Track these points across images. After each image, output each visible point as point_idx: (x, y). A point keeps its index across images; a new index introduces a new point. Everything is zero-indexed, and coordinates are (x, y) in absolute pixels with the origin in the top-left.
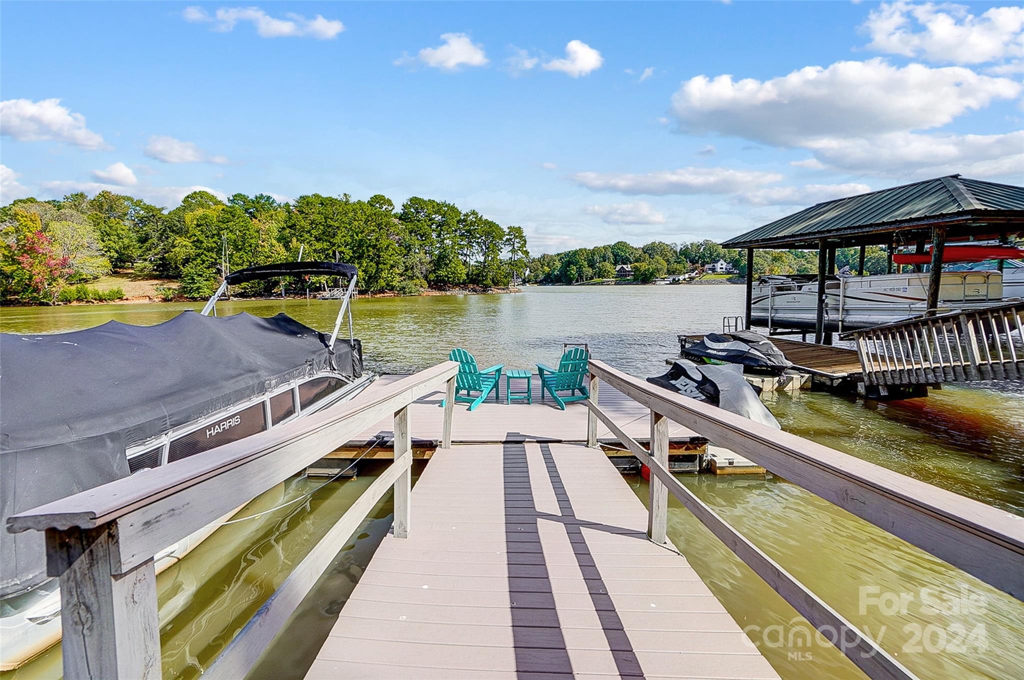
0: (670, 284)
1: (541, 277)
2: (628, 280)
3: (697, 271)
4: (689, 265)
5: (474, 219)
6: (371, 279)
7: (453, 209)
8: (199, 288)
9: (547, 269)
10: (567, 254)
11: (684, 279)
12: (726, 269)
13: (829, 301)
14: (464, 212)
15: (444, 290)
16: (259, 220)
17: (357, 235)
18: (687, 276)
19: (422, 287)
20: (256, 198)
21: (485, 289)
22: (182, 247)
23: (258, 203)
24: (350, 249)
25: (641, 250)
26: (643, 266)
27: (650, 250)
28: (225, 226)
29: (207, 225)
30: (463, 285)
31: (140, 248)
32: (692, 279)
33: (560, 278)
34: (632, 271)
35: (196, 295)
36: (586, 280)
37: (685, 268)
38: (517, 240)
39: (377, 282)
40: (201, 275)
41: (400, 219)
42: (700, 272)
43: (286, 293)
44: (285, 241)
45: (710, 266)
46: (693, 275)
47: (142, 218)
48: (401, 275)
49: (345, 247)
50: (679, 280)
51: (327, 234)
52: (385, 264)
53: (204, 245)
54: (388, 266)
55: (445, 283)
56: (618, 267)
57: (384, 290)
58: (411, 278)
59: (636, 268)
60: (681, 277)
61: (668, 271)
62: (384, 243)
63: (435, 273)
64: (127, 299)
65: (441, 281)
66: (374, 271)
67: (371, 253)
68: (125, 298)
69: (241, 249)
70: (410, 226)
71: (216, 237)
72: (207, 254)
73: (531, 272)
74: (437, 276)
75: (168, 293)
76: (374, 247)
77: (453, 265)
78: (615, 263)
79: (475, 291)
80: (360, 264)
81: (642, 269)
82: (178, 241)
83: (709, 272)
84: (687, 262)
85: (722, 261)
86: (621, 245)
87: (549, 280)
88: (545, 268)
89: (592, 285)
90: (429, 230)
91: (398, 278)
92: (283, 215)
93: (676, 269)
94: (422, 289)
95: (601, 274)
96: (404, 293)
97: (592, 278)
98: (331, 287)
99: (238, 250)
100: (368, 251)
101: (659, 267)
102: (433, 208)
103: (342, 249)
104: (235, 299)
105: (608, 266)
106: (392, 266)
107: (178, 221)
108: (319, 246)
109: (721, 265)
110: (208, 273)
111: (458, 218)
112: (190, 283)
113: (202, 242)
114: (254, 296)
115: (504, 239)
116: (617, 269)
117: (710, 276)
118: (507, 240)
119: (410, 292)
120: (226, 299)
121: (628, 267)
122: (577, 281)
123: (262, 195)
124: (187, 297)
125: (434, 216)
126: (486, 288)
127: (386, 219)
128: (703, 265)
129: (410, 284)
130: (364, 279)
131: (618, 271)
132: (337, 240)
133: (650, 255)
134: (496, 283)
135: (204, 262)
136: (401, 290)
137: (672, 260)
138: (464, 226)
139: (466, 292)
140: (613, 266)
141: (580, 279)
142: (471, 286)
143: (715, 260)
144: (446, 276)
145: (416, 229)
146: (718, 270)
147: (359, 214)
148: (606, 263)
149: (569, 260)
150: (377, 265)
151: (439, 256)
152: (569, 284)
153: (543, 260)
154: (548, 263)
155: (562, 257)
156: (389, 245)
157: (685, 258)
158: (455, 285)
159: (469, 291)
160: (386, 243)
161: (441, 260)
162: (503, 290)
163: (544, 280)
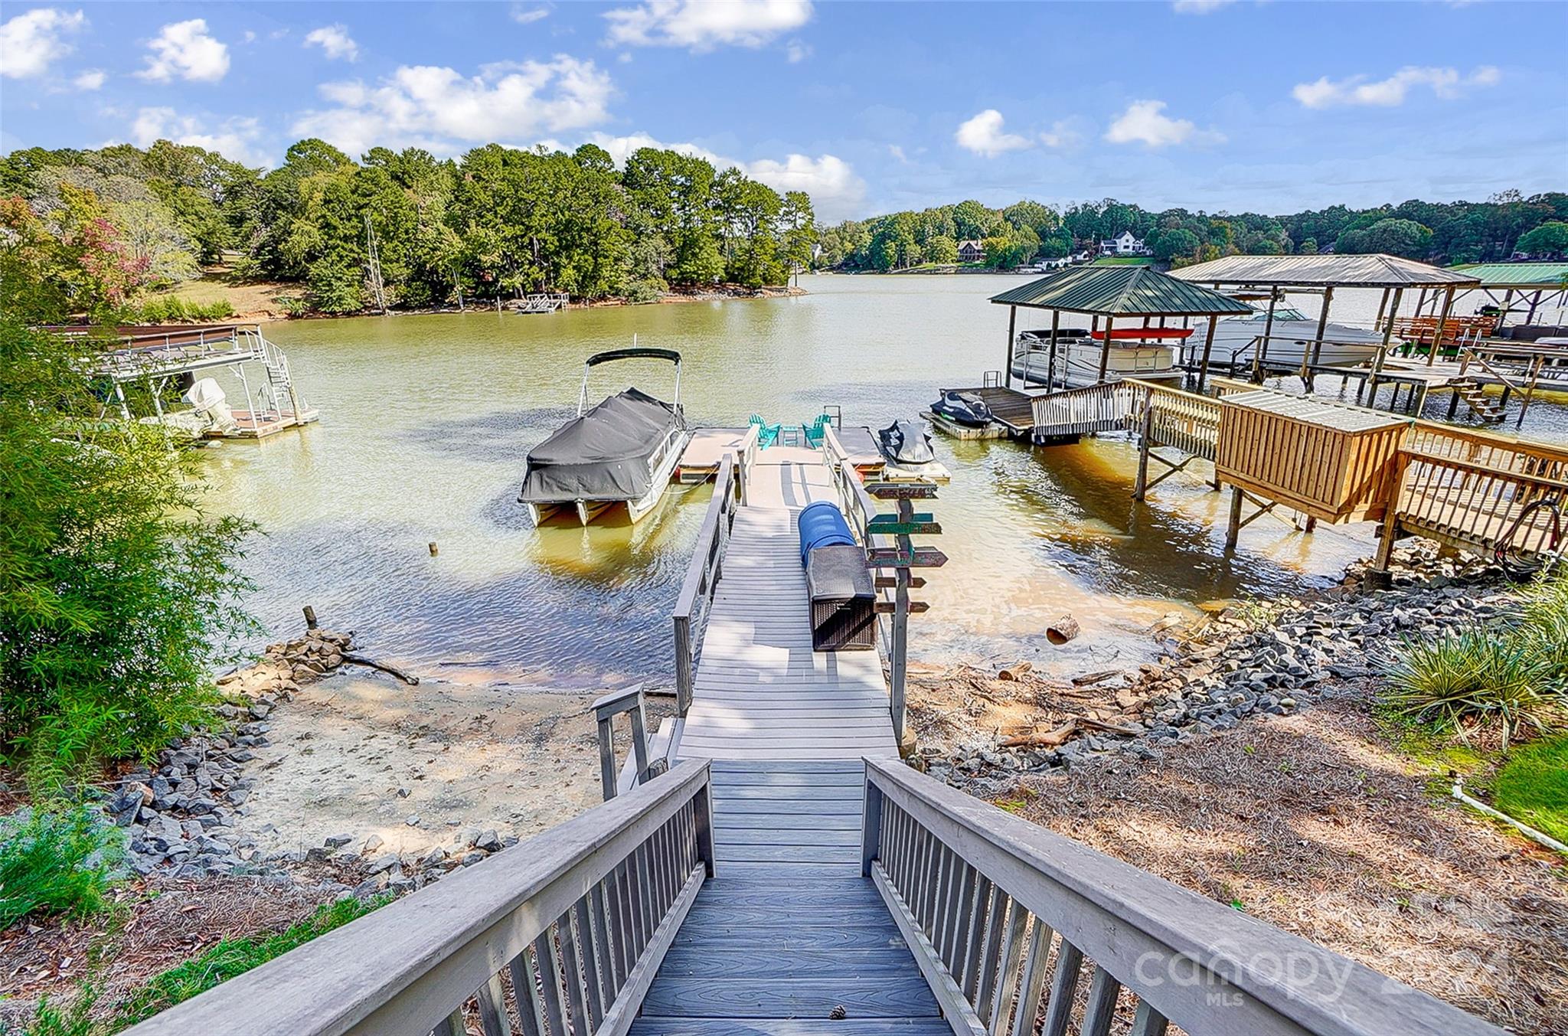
0: (1043, 272)
1: (840, 259)
2: (977, 265)
3: (1086, 252)
4: (1075, 241)
5: (735, 182)
6: (588, 279)
7: (703, 166)
8: (340, 298)
9: (849, 247)
10: (881, 222)
11: (1066, 265)
12: (1134, 248)
13: (1058, 363)
14: (719, 171)
15: (693, 293)
16: (414, 191)
17: (563, 213)
18: (1070, 259)
19: (660, 289)
20: (405, 153)
21: (753, 289)
22: (305, 234)
23: (409, 162)
24: (554, 235)
25: (1001, 215)
26: (1002, 243)
27: (1016, 216)
28: (366, 201)
29: (340, 202)
30: (721, 287)
31: (236, 234)
33: (870, 261)
34: (983, 251)
35: (337, 309)
36: (911, 265)
37: (1068, 246)
38: (800, 214)
39: (595, 283)
40: (340, 279)
41: (623, 183)
42: (1092, 254)
43: (465, 302)
44: (458, 224)
45: (1109, 243)
46: (1080, 257)
47: (233, 187)
48: (630, 273)
49: (547, 231)
50: (1057, 266)
51: (519, 214)
52: (606, 257)
53: (341, 232)
54: (611, 259)
55: (694, 282)
56: (963, 244)
57: (604, 295)
58: (644, 277)
59: (990, 245)
60: (1062, 262)
61: (1041, 249)
62: (602, 224)
63: (679, 268)
64: (238, 317)
65: (686, 280)
66: (590, 268)
67: (585, 241)
68: (234, 314)
69: (392, 238)
70: (639, 195)
71: (354, 219)
72: (346, 246)
73: (824, 252)
74: (682, 273)
75: (296, 305)
76: (589, 230)
77: (706, 255)
78: (958, 237)
79: (736, 293)
80: (570, 258)
81: (1001, 247)
82: (296, 226)
83: (1107, 252)
84: (1073, 236)
85: (1128, 235)
86: (970, 207)
87: (853, 264)
88: (847, 244)
89: (918, 273)
90: (667, 203)
91: (625, 278)
92: (448, 182)
93: (1054, 248)
94: (660, 293)
95: (933, 255)
96: (635, 300)
97: (920, 262)
98: (531, 293)
99: (390, 239)
100: (581, 237)
101: (1027, 243)
102: (674, 164)
103: (543, 235)
104: (393, 313)
105: (946, 242)
106: (616, 260)
107: (289, 192)
108: (509, 231)
109: (1126, 242)
110: (348, 274)
111: (711, 181)
112: (327, 291)
113: (335, 228)
114: (419, 307)
115: (781, 213)
116: (960, 248)
117: (1108, 261)
118: (787, 213)
119: (645, 299)
120: (380, 314)
121: (978, 245)
122: (896, 266)
123: (413, 149)
124: (325, 312)
125: (674, 178)
126: (755, 288)
127: (605, 187)
128: (1097, 242)
129: (643, 286)
130: (576, 281)
131: (961, 251)
132: (535, 222)
133: (1014, 223)
134: (767, 280)
135: (341, 258)
136: (631, 295)
137: (1051, 230)
138: (721, 193)
139: (725, 296)
140: (954, 243)
141: (901, 263)
142: (731, 286)
143: (1117, 234)
144: (694, 273)
145: (649, 200)
146: (1121, 250)
147: (564, 180)
148: (943, 237)
149: (885, 231)
150: (595, 258)
151: (685, 242)
152: (883, 272)
153: (844, 231)
154: (852, 236)
155: (872, 225)
156: (610, 228)
157: (1070, 229)
158: (709, 285)
159: (729, 295)
160: (606, 225)
161: (687, 247)
162: (779, 291)
163: (845, 264)
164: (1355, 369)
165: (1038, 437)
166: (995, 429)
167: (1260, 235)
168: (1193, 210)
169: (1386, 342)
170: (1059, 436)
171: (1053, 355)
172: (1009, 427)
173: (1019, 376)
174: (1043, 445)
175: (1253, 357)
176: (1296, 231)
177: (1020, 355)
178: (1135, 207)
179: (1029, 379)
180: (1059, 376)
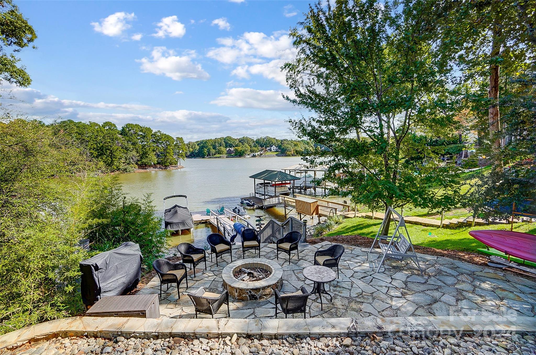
0: (252, 157)
1: (189, 154)
2: (232, 155)
3: (263, 151)
4: (260, 148)
5: (159, 135)
6: (109, 165)
7: (149, 130)
9: (191, 150)
10: (202, 142)
11: (258, 155)
12: (276, 150)
13: (266, 191)
14: (154, 131)
15: (146, 169)
17: (100, 144)
18: (259, 153)
21: (166, 167)
24: (96, 151)
25: (238, 141)
26: (239, 149)
27: (242, 141)
30: (155, 166)
32: (261, 154)
33: (199, 154)
34: (234, 151)
36: (212, 155)
37: (258, 149)
39: (112, 166)
41: (121, 134)
42: (265, 151)
45: (269, 148)
48: (124, 163)
49: (93, 150)
54: (117, 159)
55: (146, 165)
56: (228, 149)
57: (115, 171)
58: (128, 164)
59: (236, 149)
60: (257, 154)
61: (251, 150)
63: (141, 161)
65: (143, 165)
66: (110, 162)
67: (108, 153)
70: (127, 138)
74: (142, 163)
76: (109, 149)
77: (150, 157)
78: (226, 147)
79: (160, 168)
81: (239, 150)
83: (269, 151)
84: (259, 146)
85: (274, 146)
86: (229, 138)
87: (193, 155)
88: (191, 149)
89: (215, 158)
90: (137, 140)
91: (123, 165)
93: (254, 150)
94: (135, 169)
95: (220, 152)
96: (126, 172)
97: (215, 154)
100: (106, 152)
101: (247, 149)
102: (139, 129)
105: (223, 148)
106: (119, 159)
109: (274, 148)
111: (151, 134)
116: (227, 150)
117: (269, 153)
119: (130, 171)
121: (232, 149)
122: (208, 156)
125: (139, 133)
127: (115, 135)
128: (266, 148)
129: (129, 167)
131: (227, 151)
133: (242, 143)
134: (171, 164)
136: (124, 170)
137: (253, 145)
138: (155, 137)
139: (157, 169)
140: (225, 149)
141: (209, 155)
142: (158, 166)
143: (271, 146)
144: (147, 162)
145: (131, 140)
146: (273, 150)
147: (100, 133)
148: (222, 147)
149: (203, 145)
150: (111, 158)
151: (143, 153)
152: (204, 157)
153: (189, 144)
154: (192, 146)
155: (199, 143)
156: (118, 149)
157: (258, 144)
158: (150, 166)
159: (158, 168)
160: (116, 148)
161: (144, 155)
162: (175, 167)
163: (190, 155)
165: (265, 207)
166: (256, 207)
170: (269, 207)
171: (265, 189)
173: (257, 193)
174: (266, 209)
177: (257, 189)
179: (260, 194)
180: (266, 193)
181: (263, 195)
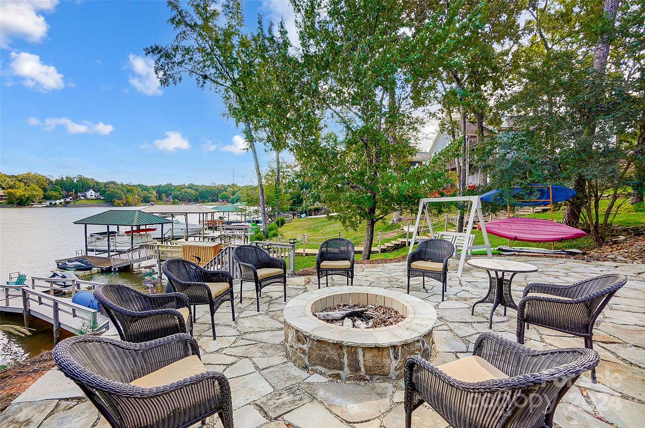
0: (47, 207)
3: (71, 198)
4: (64, 193)
11: (61, 203)
12: (95, 196)
18: (62, 201)
25: (15, 178)
32: (67, 203)
37: (60, 195)
42: (74, 198)
45: (82, 194)
46: (68, 200)
50: (55, 204)
59: (10, 193)
60: (58, 202)
61: (45, 197)
81: (18, 194)
83: (82, 198)
84: (62, 190)
85: (91, 191)
93: (53, 196)
101: (35, 193)
109: (92, 193)
117: (82, 201)
128: (76, 193)
133: (25, 183)
137: (49, 187)
143: (86, 190)
146: (89, 197)
157: (60, 187)
164: (197, 235)
165: (115, 269)
166: (95, 270)
167: (146, 192)
168: (119, 182)
169: (204, 227)
170: (124, 267)
171: (109, 241)
172: (101, 268)
173: (92, 251)
174: (117, 272)
175: (170, 235)
176: (158, 191)
177: (91, 242)
178: (93, 179)
179: (97, 251)
180: (112, 248)
181: (104, 251)
